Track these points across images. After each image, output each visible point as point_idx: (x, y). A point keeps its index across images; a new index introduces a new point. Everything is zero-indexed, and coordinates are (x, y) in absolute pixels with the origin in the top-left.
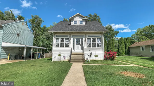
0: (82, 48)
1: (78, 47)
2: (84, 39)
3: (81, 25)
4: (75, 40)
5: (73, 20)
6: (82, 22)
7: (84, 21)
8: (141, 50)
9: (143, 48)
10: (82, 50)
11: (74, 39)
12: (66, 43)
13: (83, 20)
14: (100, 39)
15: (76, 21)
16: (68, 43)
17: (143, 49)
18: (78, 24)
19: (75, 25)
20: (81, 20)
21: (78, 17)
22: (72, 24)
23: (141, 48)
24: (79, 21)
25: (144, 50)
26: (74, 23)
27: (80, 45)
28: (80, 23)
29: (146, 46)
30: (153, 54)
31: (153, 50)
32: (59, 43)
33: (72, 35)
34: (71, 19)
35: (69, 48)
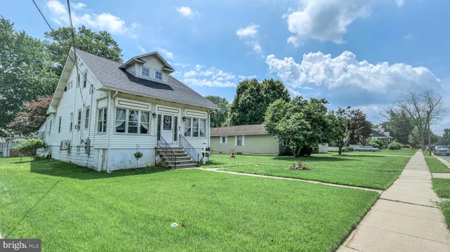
0: (175, 138)
1: (168, 134)
2: (179, 118)
3: (159, 81)
4: (163, 118)
6: (161, 74)
7: (165, 75)
8: (221, 142)
9: (224, 138)
10: (175, 142)
12: (142, 123)
14: (204, 121)
15: (148, 70)
16: (148, 125)
17: (224, 141)
18: (153, 77)
19: (146, 77)
20: (159, 69)
22: (139, 73)
23: (221, 139)
24: (155, 72)
25: (226, 142)
26: (144, 74)
27: (171, 131)
28: (157, 77)
29: (229, 137)
30: (238, 149)
31: (239, 143)
32: (123, 121)
33: (157, 106)
34: (139, 61)
35: (150, 136)
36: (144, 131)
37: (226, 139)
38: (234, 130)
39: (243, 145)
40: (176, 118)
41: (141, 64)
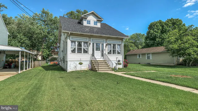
0: (102, 55)
1: (98, 53)
2: (105, 45)
3: (95, 26)
4: (95, 44)
5: (86, 18)
6: (96, 23)
7: (99, 23)
8: (138, 58)
9: (139, 55)
10: (102, 57)
11: (93, 44)
12: (84, 48)
13: (98, 20)
14: (120, 45)
15: (90, 21)
16: (87, 49)
17: (139, 57)
18: (92, 25)
19: (88, 25)
20: (95, 20)
21: (92, 16)
22: (85, 23)
23: (138, 56)
24: (93, 21)
25: (141, 58)
26: (87, 23)
27: (100, 51)
28: (94, 24)
29: (142, 54)
30: (148, 61)
31: (149, 58)
32: (75, 47)
33: (92, 39)
35: (88, 54)
37: (141, 56)
38: (145, 50)
39: (151, 59)
40: (103, 44)
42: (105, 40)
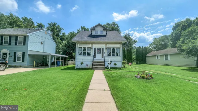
6: (103, 31)
9: (158, 56)
10: (102, 59)
12: (88, 51)
14: (119, 48)
15: (97, 31)
17: (158, 58)
18: (99, 34)
19: (96, 34)
23: (156, 57)
24: (100, 31)
27: (100, 54)
29: (160, 55)
31: (167, 59)
32: (81, 51)
33: (93, 44)
34: (93, 29)
35: (91, 56)
36: (89, 54)
37: (159, 57)
39: (169, 60)
40: (103, 48)
41: (94, 30)
42: (105, 45)
